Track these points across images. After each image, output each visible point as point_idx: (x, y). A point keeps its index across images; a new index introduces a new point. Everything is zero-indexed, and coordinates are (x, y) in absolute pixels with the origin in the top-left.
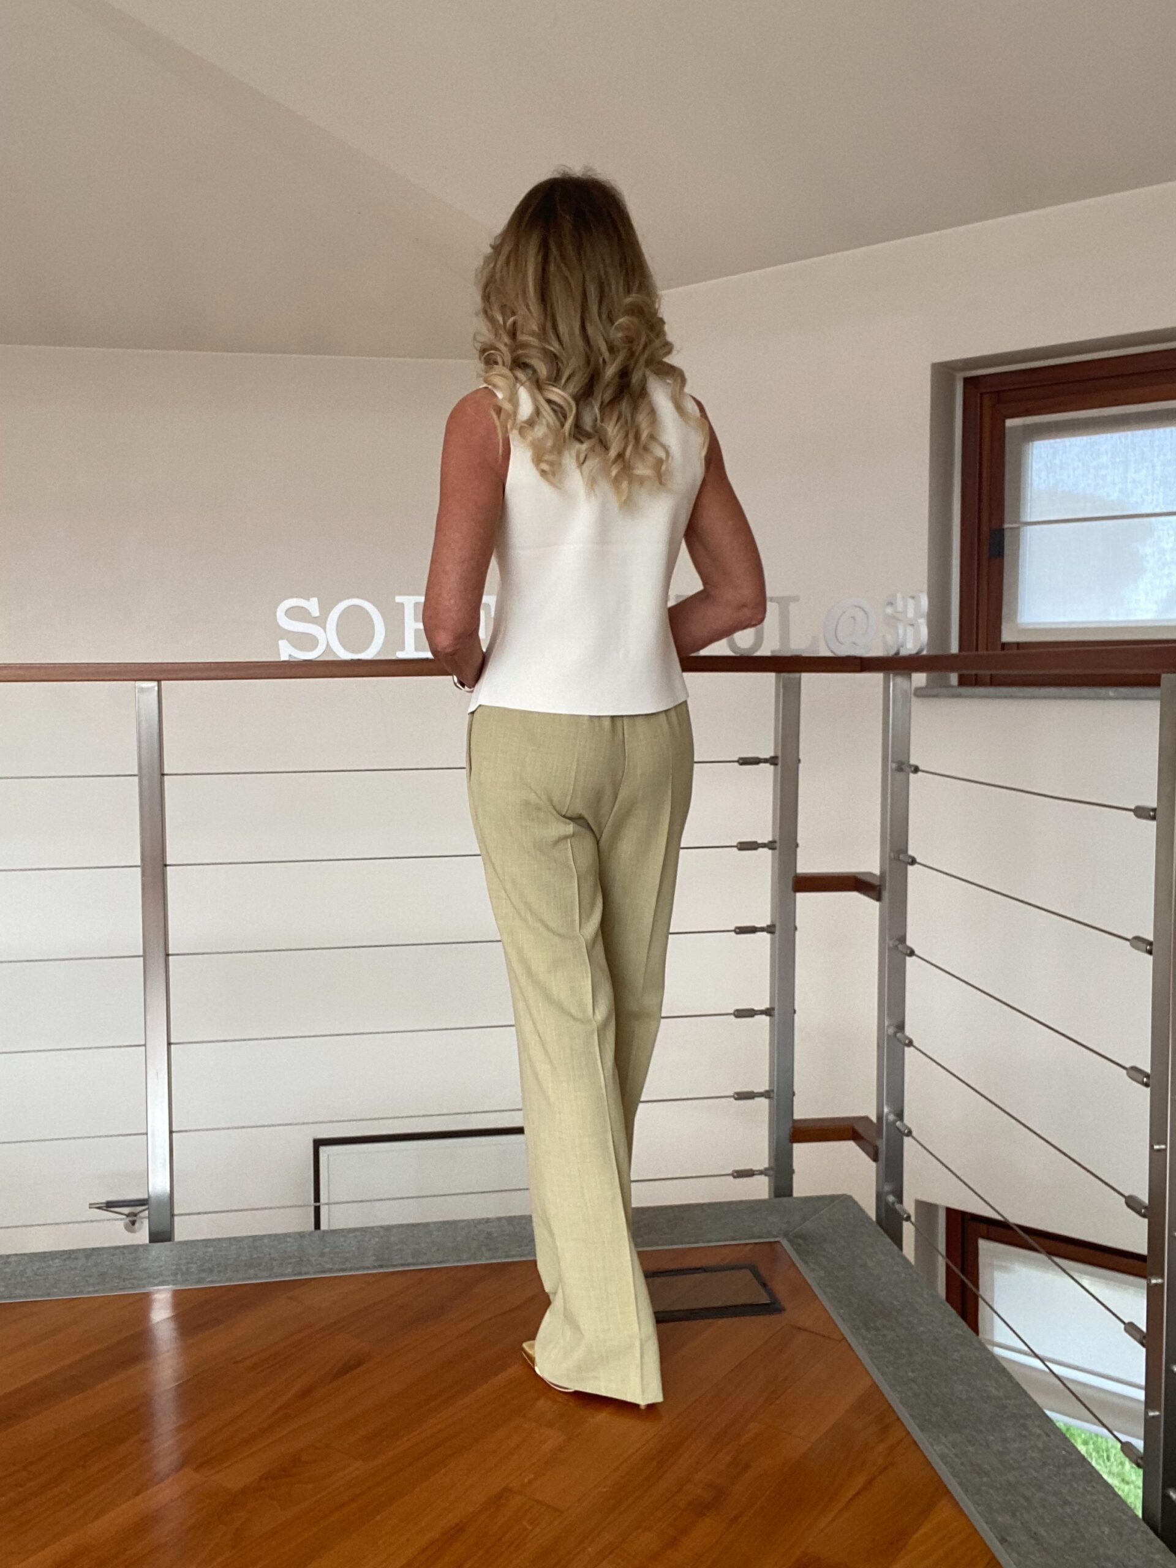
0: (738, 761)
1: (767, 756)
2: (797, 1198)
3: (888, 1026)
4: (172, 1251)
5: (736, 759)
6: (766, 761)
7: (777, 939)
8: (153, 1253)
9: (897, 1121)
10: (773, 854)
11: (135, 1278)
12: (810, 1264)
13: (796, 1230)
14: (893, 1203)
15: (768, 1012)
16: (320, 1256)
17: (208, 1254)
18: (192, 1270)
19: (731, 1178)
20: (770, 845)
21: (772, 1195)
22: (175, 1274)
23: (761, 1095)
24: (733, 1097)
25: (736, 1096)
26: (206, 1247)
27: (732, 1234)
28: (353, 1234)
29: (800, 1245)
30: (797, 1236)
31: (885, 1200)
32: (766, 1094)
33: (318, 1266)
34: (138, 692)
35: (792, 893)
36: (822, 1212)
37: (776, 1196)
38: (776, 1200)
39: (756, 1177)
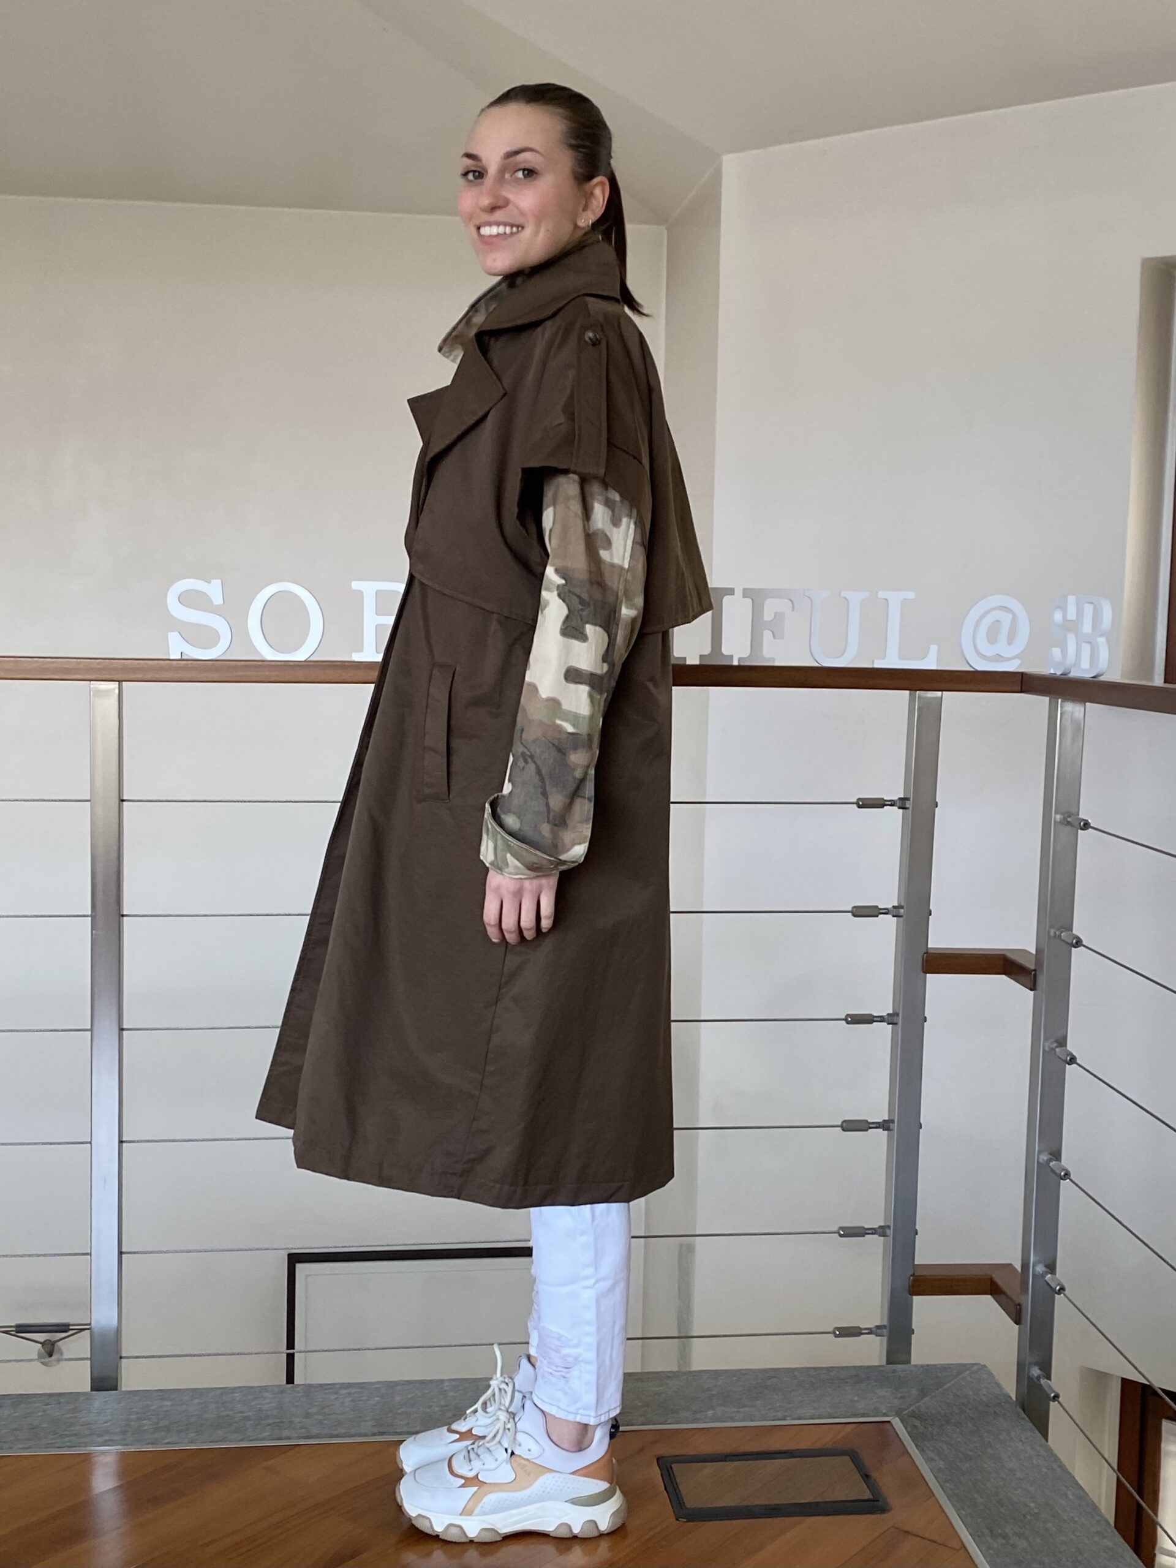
0: (857, 803)
1: (895, 798)
2: (916, 1366)
3: (1040, 1152)
4: (120, 1403)
5: (855, 800)
6: (892, 804)
7: (900, 1030)
8: (97, 1404)
9: (1047, 1273)
10: (898, 922)
11: (75, 1435)
12: (928, 1452)
13: (912, 1408)
14: (1039, 1378)
15: (885, 1125)
16: (304, 1418)
17: (165, 1409)
18: (145, 1428)
19: (831, 1336)
20: (895, 912)
21: (884, 1362)
22: (124, 1433)
23: (874, 1231)
24: (838, 1233)
25: (842, 1233)
26: (163, 1399)
27: (828, 1410)
28: (346, 1391)
29: (916, 1426)
30: (913, 1415)
31: (1028, 1373)
32: (881, 1231)
33: (303, 1430)
34: (93, 695)
35: (923, 974)
36: (948, 1385)
37: (889, 1362)
38: (890, 1366)
39: (862, 1336)
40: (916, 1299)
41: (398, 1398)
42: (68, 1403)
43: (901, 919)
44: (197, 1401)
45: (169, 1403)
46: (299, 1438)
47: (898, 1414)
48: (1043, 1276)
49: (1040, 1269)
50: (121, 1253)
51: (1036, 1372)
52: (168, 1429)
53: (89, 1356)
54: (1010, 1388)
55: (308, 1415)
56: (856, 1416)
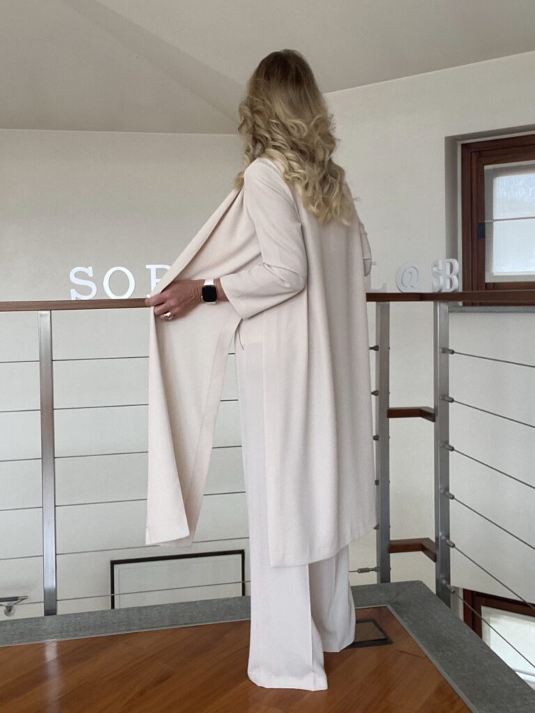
1: (373, 346)
2: (393, 583)
3: (440, 489)
4: (57, 620)
7: (380, 443)
8: (47, 621)
9: (446, 539)
10: (376, 399)
11: (38, 635)
12: (404, 618)
13: (395, 600)
14: (445, 584)
17: (78, 621)
18: (70, 630)
19: (357, 573)
20: (375, 393)
21: (379, 582)
22: (61, 632)
26: (77, 617)
28: (156, 609)
29: (398, 608)
30: (396, 603)
31: (441, 582)
34: (39, 317)
35: (387, 418)
36: (407, 590)
37: (382, 582)
38: (382, 584)
39: (371, 572)
40: (392, 555)
41: (178, 610)
42: (35, 622)
43: (378, 396)
44: (91, 617)
45: (79, 619)
46: (138, 629)
47: (389, 603)
48: (444, 541)
49: (443, 538)
50: (56, 555)
51: (444, 582)
52: (80, 630)
53: (43, 600)
54: (434, 590)
55: (140, 620)
56: (371, 604)
